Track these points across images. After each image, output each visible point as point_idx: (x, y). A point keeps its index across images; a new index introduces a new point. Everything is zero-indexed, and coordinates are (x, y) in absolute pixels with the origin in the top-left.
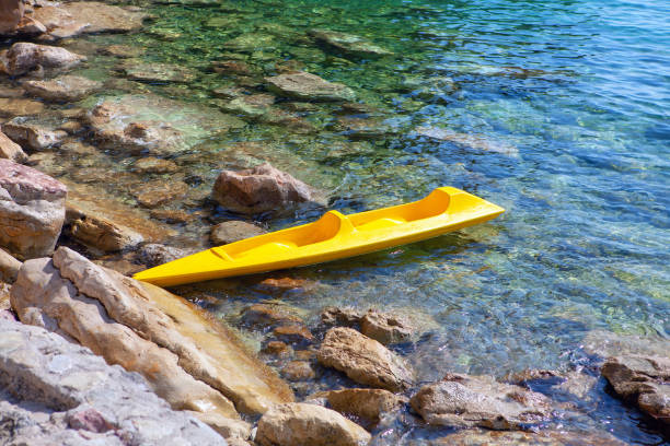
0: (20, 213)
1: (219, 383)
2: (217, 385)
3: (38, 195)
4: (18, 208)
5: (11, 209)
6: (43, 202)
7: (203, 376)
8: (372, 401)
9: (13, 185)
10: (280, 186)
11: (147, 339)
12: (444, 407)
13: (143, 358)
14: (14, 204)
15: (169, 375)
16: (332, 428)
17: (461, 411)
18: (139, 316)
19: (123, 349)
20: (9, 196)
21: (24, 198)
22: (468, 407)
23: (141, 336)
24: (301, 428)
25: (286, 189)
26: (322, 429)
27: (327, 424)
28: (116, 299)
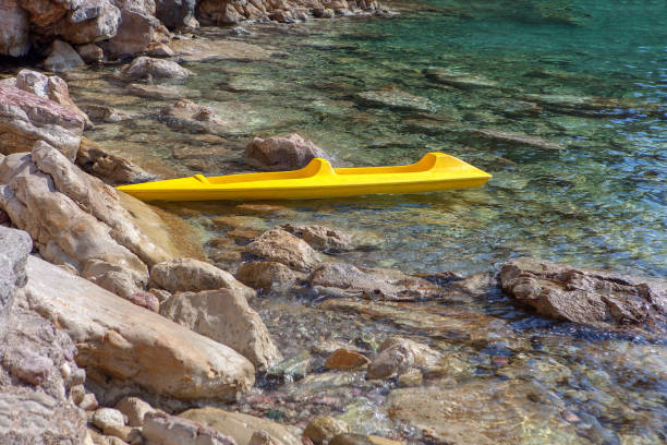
0: (34, 133)
1: (138, 248)
2: (137, 251)
3: (54, 120)
4: (33, 129)
5: (27, 129)
6: (58, 127)
7: (126, 242)
8: (268, 271)
9: (32, 108)
10: (297, 149)
11: (88, 212)
12: (331, 281)
13: (75, 221)
14: (30, 125)
15: (92, 235)
16: (214, 279)
17: (345, 286)
18: (82, 190)
19: (59, 212)
20: (26, 117)
21: (40, 121)
22: (354, 285)
23: (83, 209)
24: (185, 275)
25: (303, 153)
26: (205, 278)
27: (210, 275)
28: (64, 173)
